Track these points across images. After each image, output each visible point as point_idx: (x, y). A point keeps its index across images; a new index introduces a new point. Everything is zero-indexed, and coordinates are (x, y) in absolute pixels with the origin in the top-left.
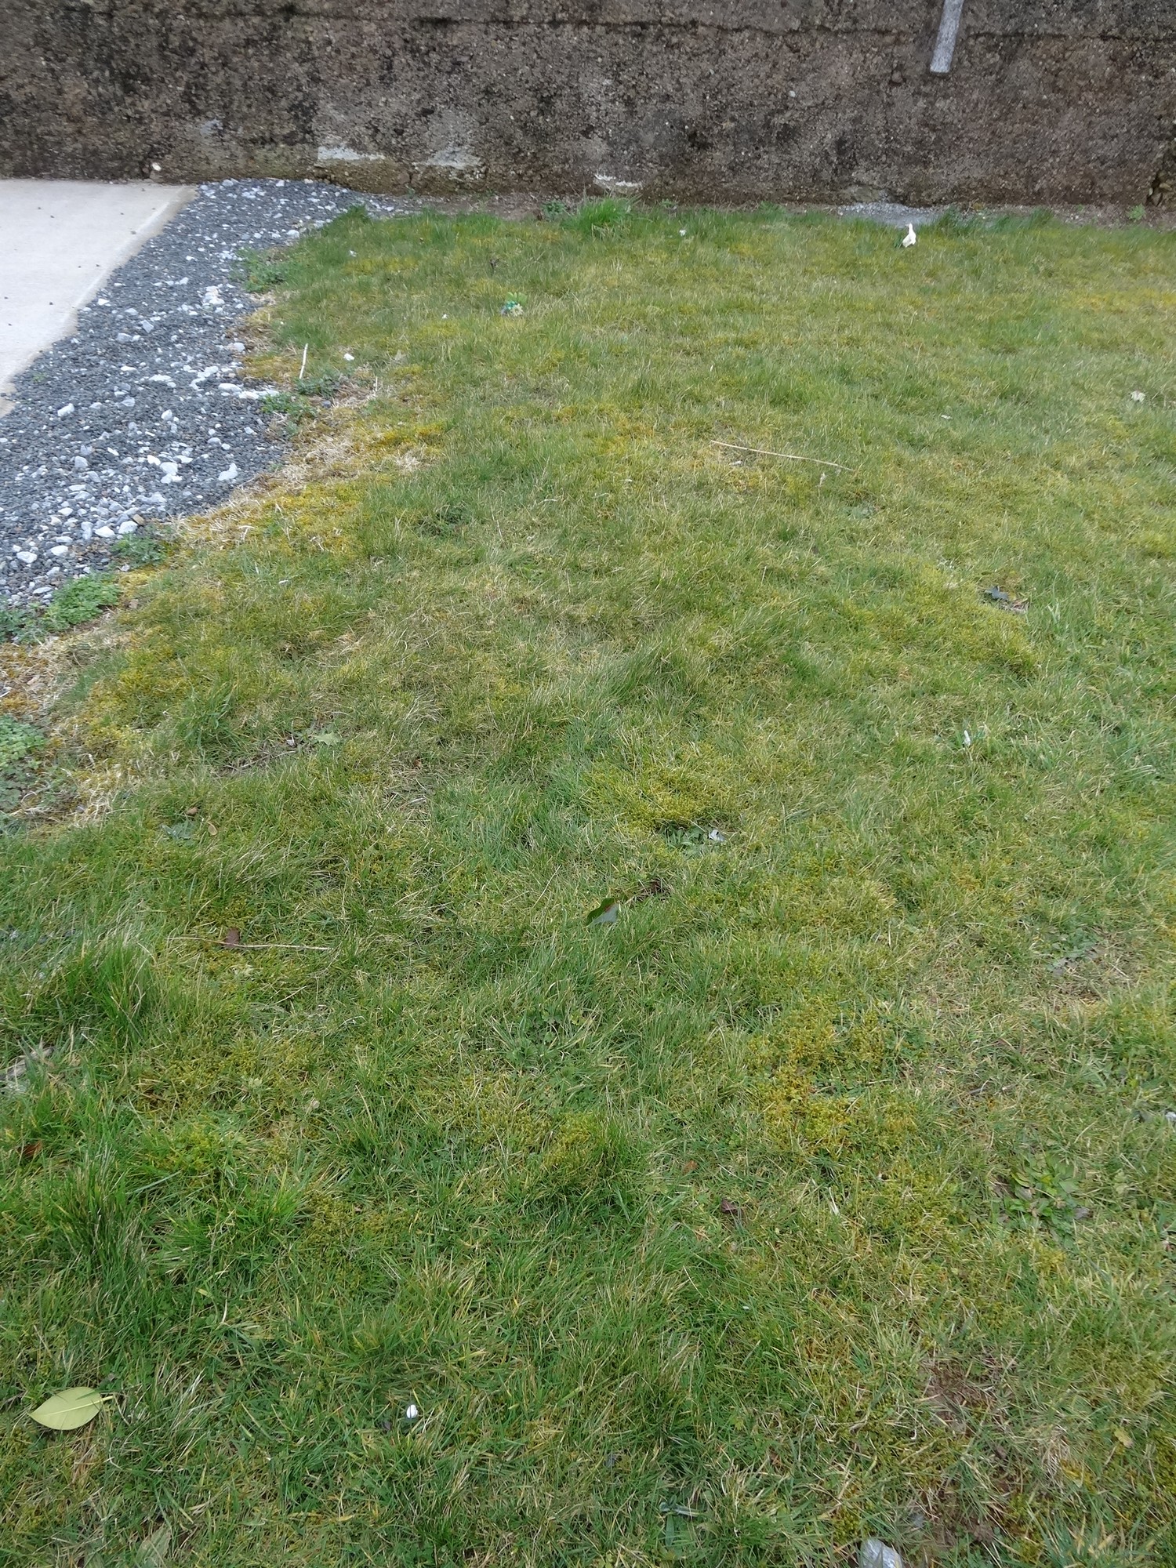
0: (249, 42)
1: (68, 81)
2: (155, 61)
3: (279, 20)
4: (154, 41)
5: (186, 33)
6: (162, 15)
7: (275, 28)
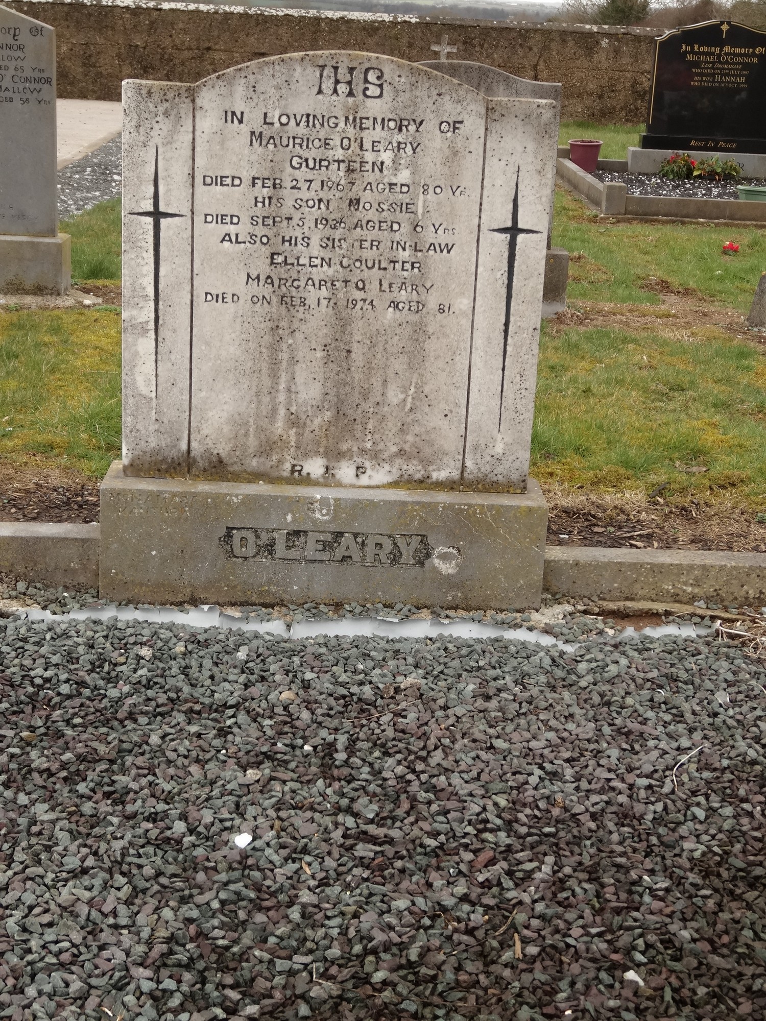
0: (193, 58)
1: (124, 68)
2: (158, 63)
3: (205, 52)
4: (159, 56)
5: (170, 54)
6: (163, 49)
7: (203, 54)
